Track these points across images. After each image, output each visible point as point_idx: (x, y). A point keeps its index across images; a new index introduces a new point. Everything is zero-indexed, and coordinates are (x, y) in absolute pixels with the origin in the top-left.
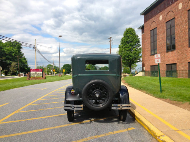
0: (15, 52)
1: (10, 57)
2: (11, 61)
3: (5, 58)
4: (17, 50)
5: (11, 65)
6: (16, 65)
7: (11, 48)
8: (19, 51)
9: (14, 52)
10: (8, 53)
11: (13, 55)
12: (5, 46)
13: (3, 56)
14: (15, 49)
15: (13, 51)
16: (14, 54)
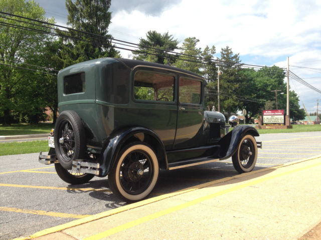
0: (272, 84)
1: (264, 93)
2: (265, 100)
3: (256, 95)
4: (275, 81)
5: (265, 106)
6: (273, 107)
7: (267, 77)
8: (281, 83)
9: (270, 85)
10: (261, 87)
11: (269, 89)
12: (257, 76)
13: (253, 92)
14: (272, 80)
15: (270, 83)
16: (271, 89)
